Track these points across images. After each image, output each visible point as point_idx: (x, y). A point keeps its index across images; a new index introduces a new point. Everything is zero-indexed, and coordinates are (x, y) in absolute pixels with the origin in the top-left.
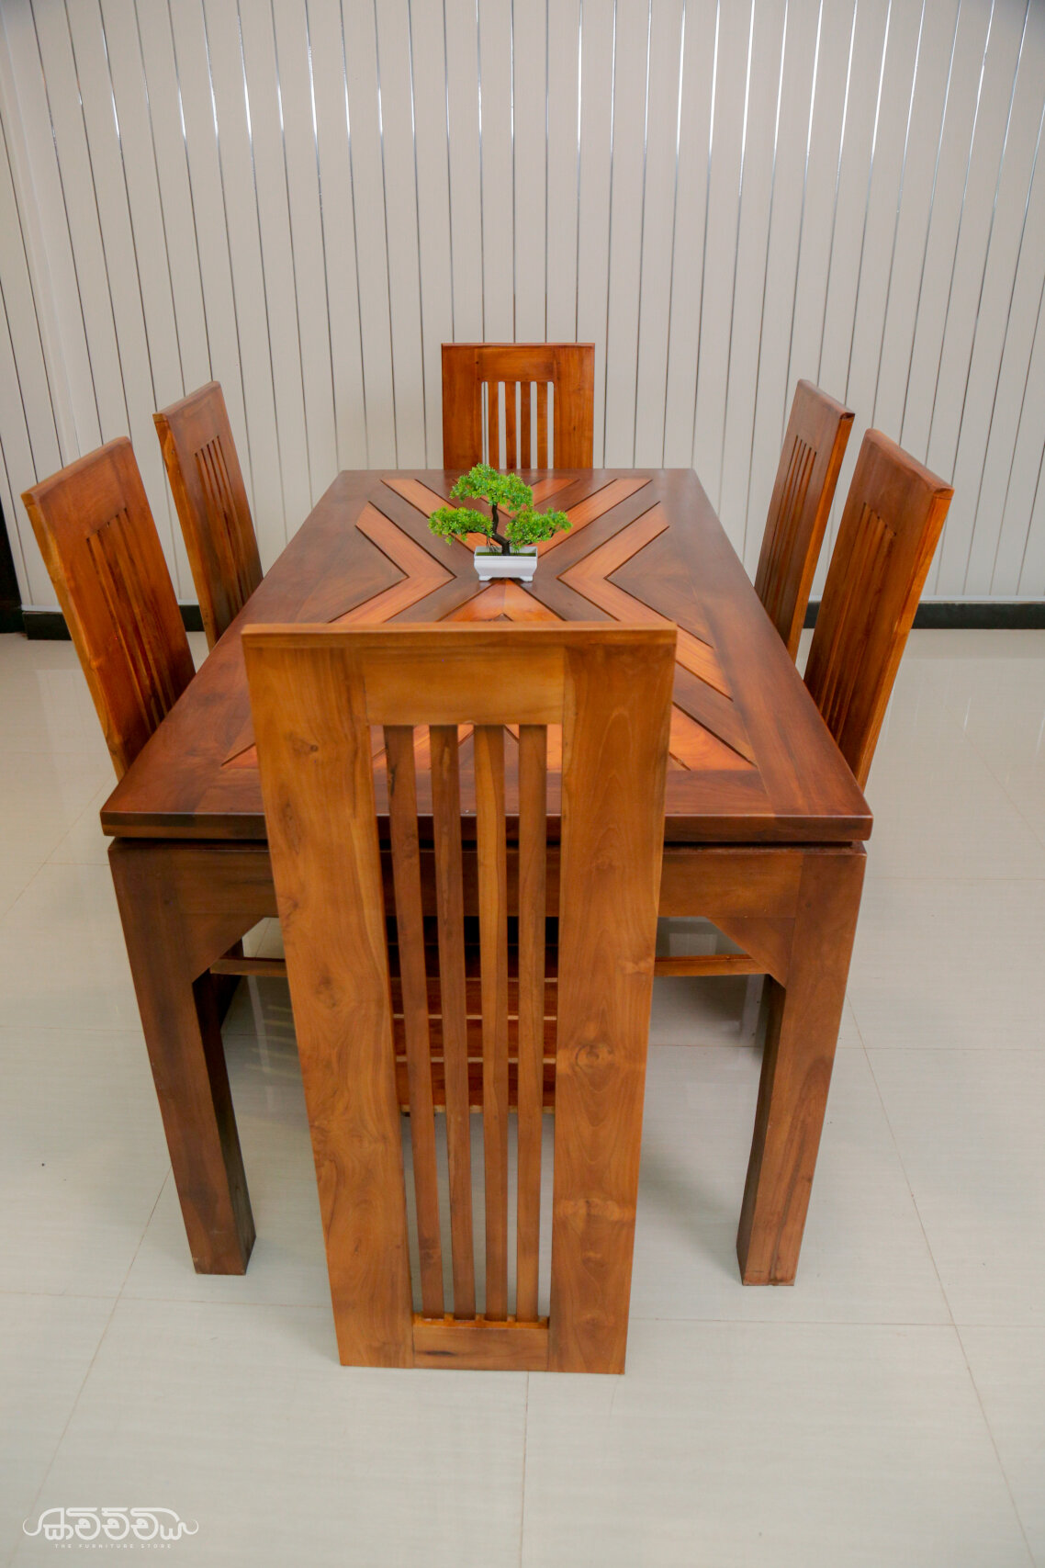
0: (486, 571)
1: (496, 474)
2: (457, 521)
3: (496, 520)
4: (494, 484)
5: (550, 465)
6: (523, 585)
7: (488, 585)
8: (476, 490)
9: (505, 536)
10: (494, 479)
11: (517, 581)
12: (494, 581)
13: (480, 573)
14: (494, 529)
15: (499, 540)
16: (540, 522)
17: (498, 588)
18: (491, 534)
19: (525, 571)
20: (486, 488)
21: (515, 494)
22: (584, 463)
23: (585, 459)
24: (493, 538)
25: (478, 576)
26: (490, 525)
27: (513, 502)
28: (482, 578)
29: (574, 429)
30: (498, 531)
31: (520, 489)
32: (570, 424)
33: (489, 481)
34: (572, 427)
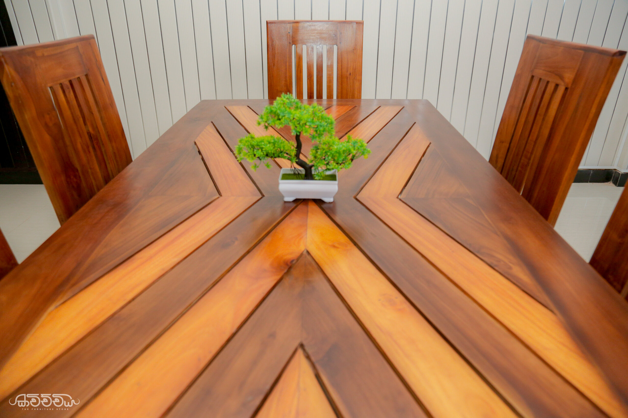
0: (290, 193)
1: (300, 104)
2: (262, 149)
3: (299, 147)
4: (297, 114)
5: (335, 97)
6: (324, 206)
7: (294, 205)
8: (279, 119)
9: (308, 162)
10: (297, 108)
11: (319, 202)
12: (297, 201)
13: (284, 194)
14: (297, 156)
15: (301, 164)
16: (341, 151)
17: (301, 207)
18: (295, 160)
19: (327, 194)
20: (289, 118)
21: (318, 123)
22: (356, 96)
23: (356, 93)
24: (297, 163)
25: (283, 197)
26: (293, 153)
27: (316, 131)
28: (287, 199)
29: (350, 74)
30: (302, 157)
31: (322, 118)
32: (347, 71)
33: (292, 111)
34: (349, 72)
